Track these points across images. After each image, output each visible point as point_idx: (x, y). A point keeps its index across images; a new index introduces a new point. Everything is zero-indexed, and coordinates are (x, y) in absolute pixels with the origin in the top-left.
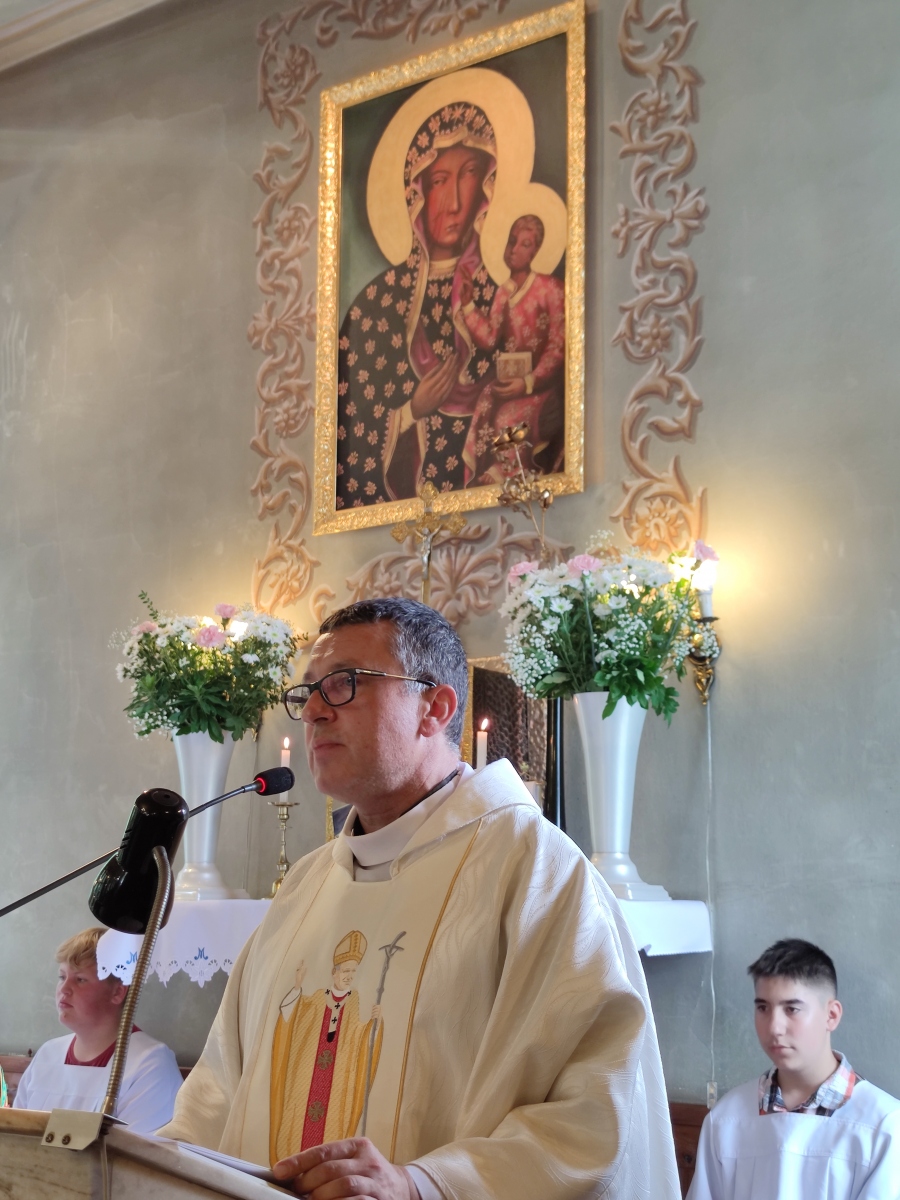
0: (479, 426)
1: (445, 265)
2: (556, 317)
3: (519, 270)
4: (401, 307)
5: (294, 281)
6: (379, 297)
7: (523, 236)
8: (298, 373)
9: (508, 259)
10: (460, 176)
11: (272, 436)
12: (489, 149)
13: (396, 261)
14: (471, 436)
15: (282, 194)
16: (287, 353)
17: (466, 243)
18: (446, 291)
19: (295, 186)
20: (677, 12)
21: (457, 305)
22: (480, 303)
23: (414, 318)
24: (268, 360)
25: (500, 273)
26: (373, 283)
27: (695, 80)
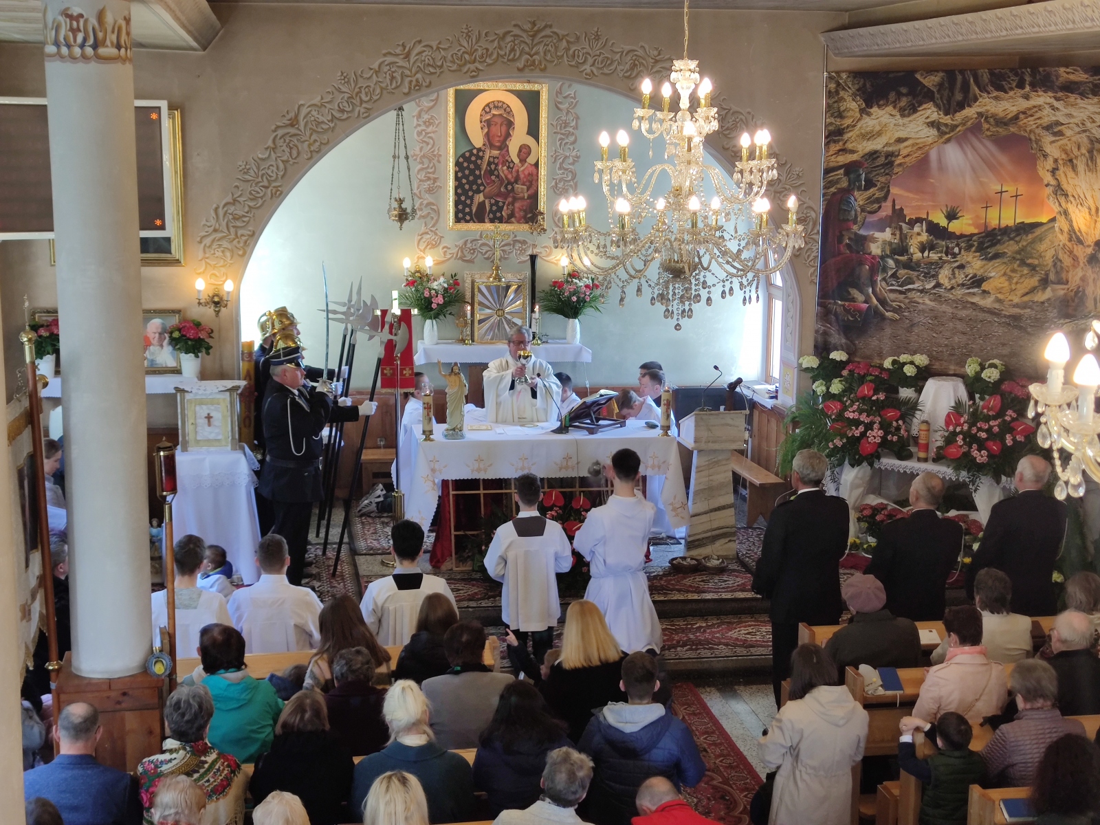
0: (508, 205)
1: (495, 153)
2: (535, 178)
3: (523, 161)
4: (479, 162)
5: (431, 141)
6: (470, 156)
7: (524, 150)
8: (434, 173)
9: (519, 156)
10: (501, 125)
11: (423, 192)
12: (512, 120)
13: (477, 146)
14: (505, 208)
15: (425, 109)
16: (428, 166)
17: (503, 147)
18: (496, 161)
19: (432, 108)
20: (573, 95)
21: (500, 166)
22: (509, 167)
23: (484, 166)
24: (420, 166)
25: (516, 160)
26: (468, 151)
27: (577, 118)
